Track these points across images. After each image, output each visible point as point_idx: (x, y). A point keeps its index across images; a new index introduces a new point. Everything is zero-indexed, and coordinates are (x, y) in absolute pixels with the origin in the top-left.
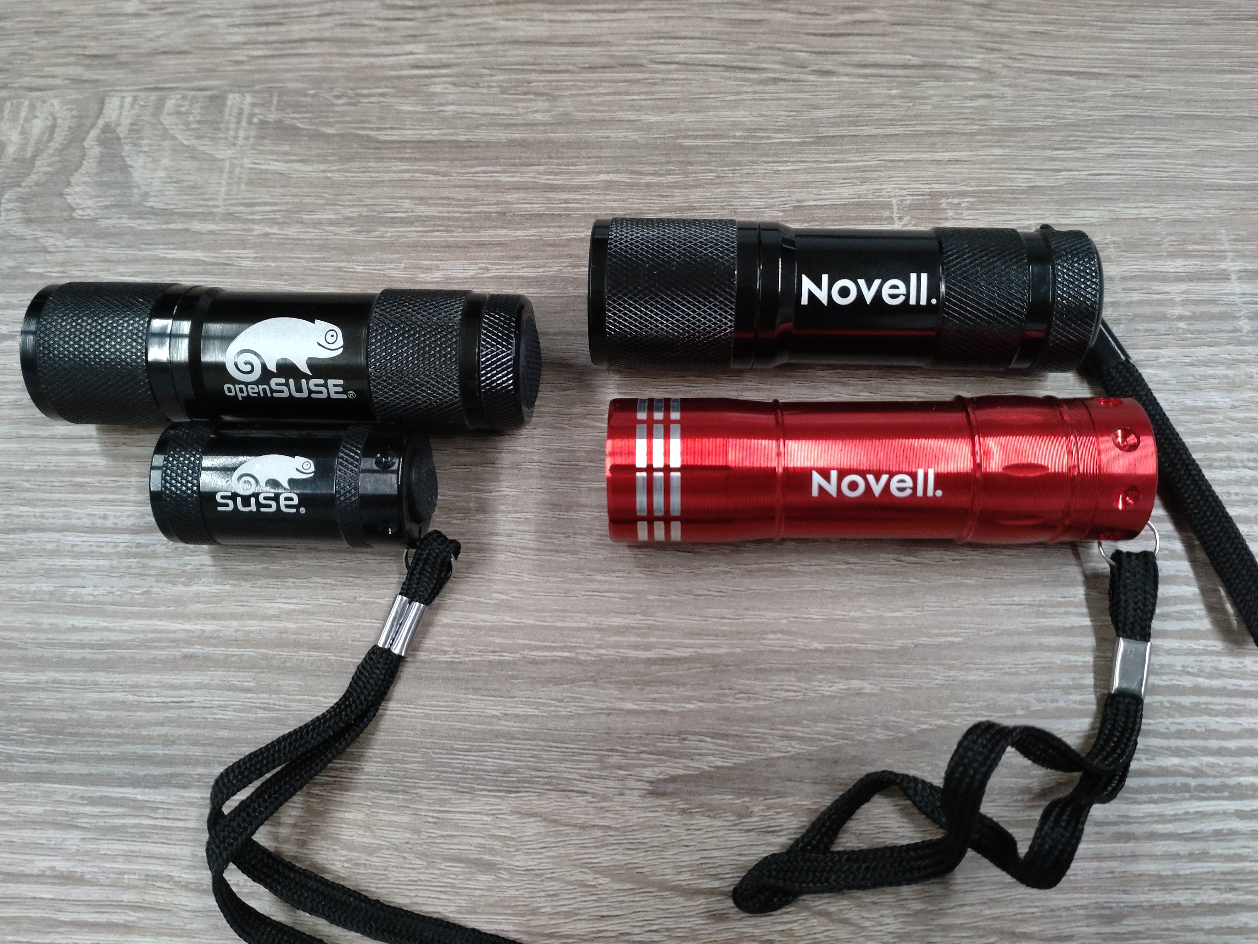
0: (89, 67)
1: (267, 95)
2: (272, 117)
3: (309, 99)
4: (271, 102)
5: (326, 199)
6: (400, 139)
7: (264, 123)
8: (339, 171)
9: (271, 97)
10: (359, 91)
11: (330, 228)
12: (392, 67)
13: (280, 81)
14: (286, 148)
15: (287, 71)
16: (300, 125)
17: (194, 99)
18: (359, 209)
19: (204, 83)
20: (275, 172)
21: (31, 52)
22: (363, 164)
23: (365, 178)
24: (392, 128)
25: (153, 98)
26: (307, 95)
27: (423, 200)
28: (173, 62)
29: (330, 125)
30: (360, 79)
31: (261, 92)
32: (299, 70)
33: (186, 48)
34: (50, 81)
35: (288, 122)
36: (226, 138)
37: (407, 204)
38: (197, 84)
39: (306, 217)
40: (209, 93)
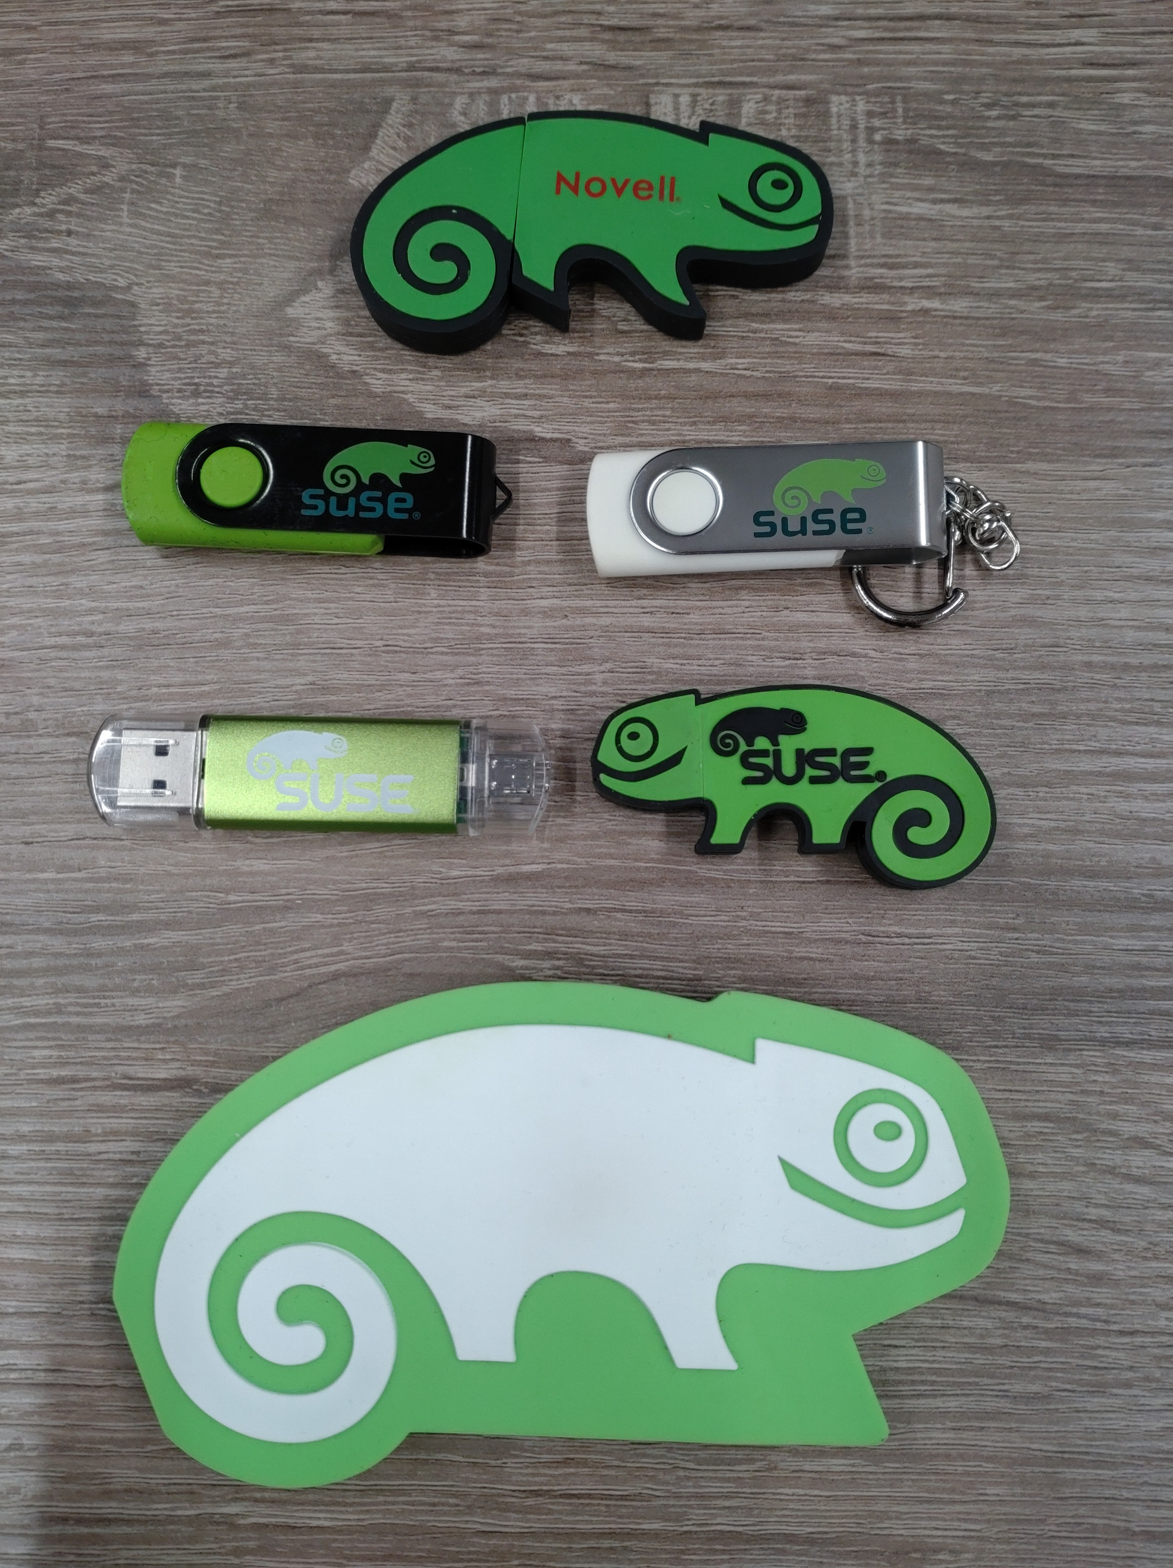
0: (614, 45)
1: (887, 99)
2: (900, 134)
3: (949, 109)
4: (894, 110)
5: (1001, 259)
6: (1086, 172)
7: (889, 142)
8: (1010, 217)
9: (893, 102)
10: (1016, 98)
11: (1012, 302)
12: (1057, 64)
13: (900, 79)
14: (928, 181)
15: (909, 63)
16: (942, 147)
17: (781, 101)
18: (1049, 275)
19: (792, 78)
20: (920, 218)
21: (519, 19)
22: (1043, 208)
23: (1049, 228)
24: (1072, 156)
25: (721, 98)
26: (942, 102)
27: (1132, 265)
28: (739, 43)
29: (984, 147)
30: (1014, 81)
31: (877, 93)
32: (925, 64)
33: (752, 22)
34: (559, 66)
35: (925, 141)
36: (840, 164)
37: (1112, 269)
38: (779, 78)
39: (975, 284)
40: (803, 92)
